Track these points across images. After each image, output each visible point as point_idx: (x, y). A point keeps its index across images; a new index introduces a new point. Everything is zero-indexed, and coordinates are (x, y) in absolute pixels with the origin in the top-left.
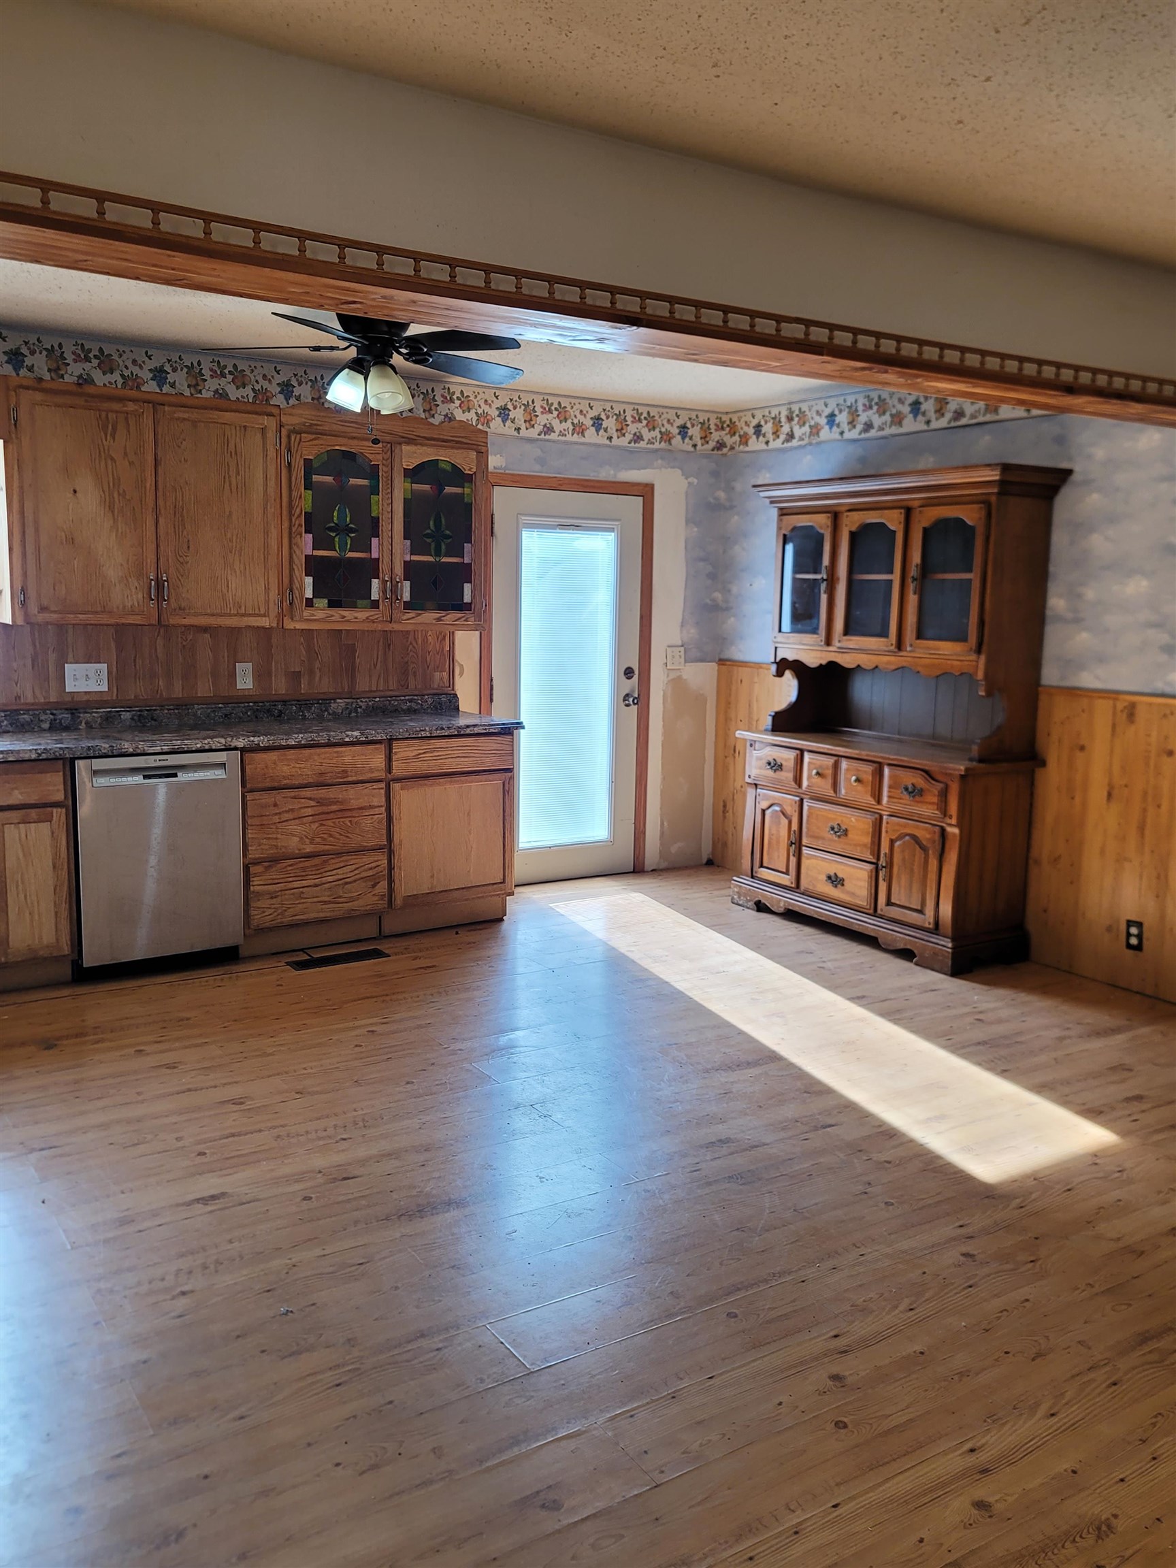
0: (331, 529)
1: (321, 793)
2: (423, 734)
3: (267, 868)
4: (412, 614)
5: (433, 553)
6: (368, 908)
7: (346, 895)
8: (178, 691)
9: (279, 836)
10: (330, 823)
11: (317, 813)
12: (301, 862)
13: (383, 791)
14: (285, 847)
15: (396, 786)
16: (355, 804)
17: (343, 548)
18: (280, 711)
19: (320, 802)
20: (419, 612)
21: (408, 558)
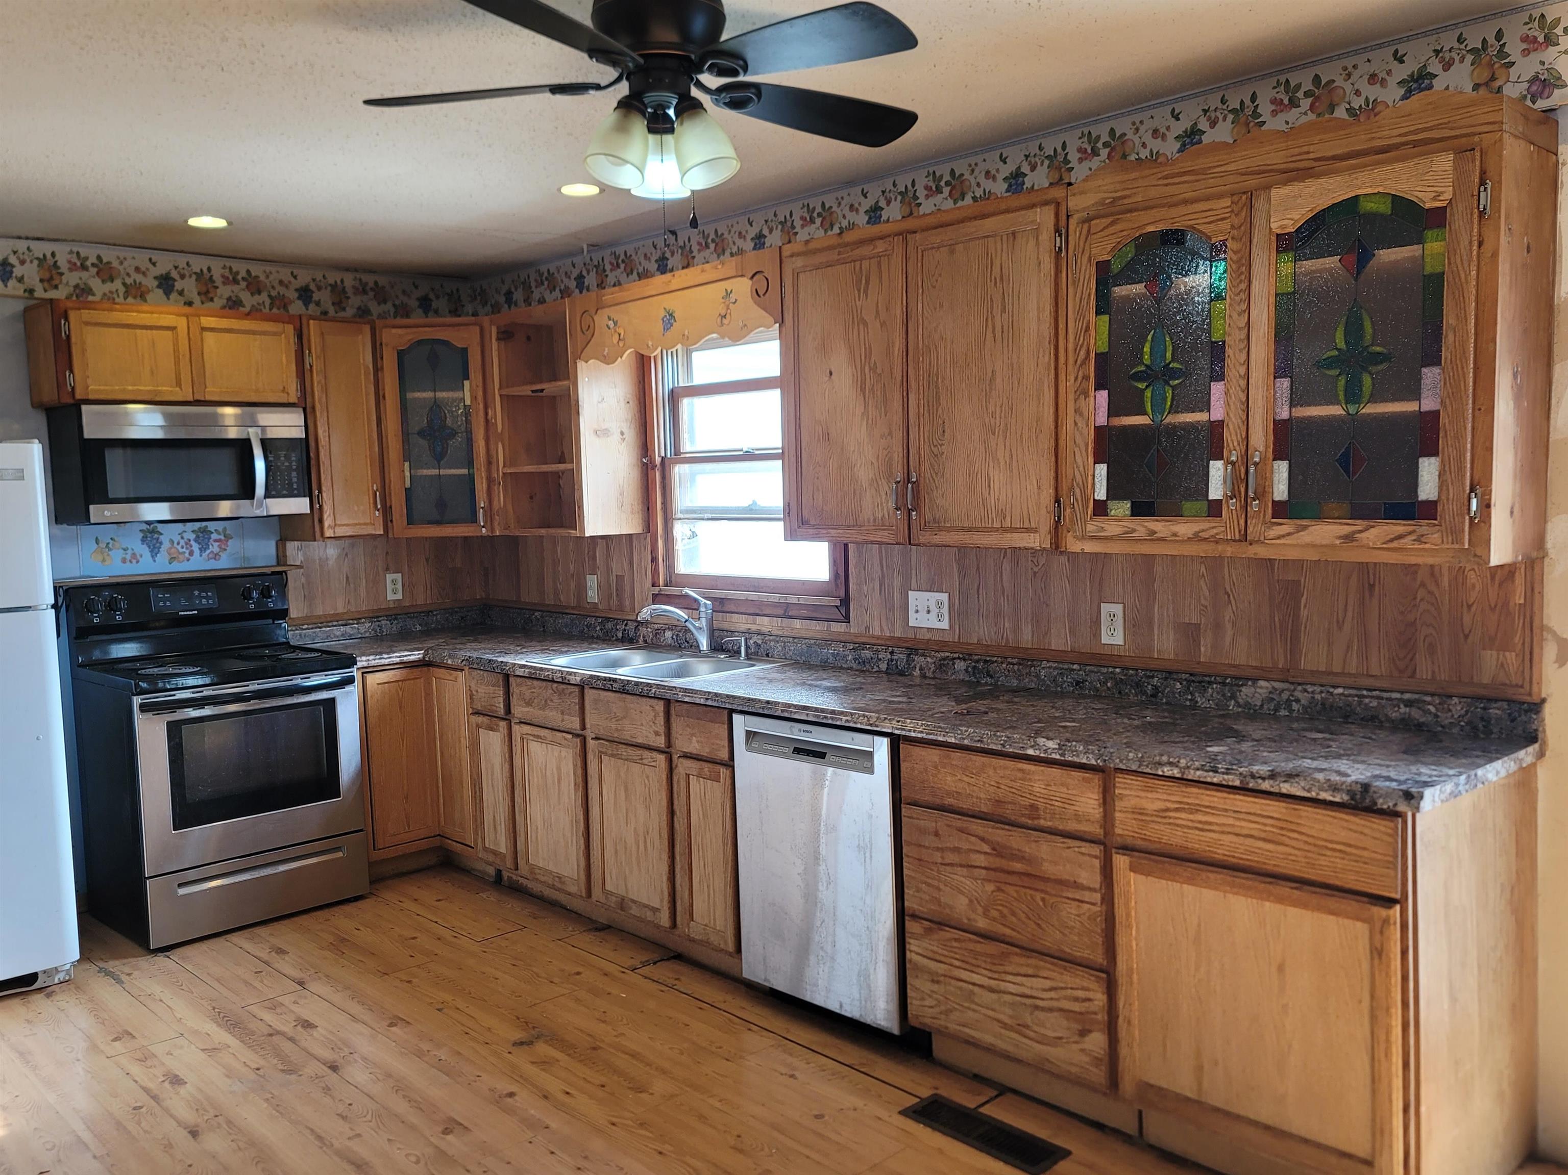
0: (1138, 377)
1: (999, 834)
2: (1167, 771)
3: (928, 931)
4: (1287, 526)
5: (1342, 397)
6: (1074, 1070)
7: (1036, 1028)
8: (1027, 638)
9: (942, 887)
10: (1011, 890)
11: (993, 866)
12: (970, 940)
13: (1097, 863)
14: (951, 907)
15: (1121, 861)
16: (1050, 869)
17: (1158, 406)
18: (1156, 688)
19: (998, 850)
20: (1305, 522)
21: (1284, 414)
